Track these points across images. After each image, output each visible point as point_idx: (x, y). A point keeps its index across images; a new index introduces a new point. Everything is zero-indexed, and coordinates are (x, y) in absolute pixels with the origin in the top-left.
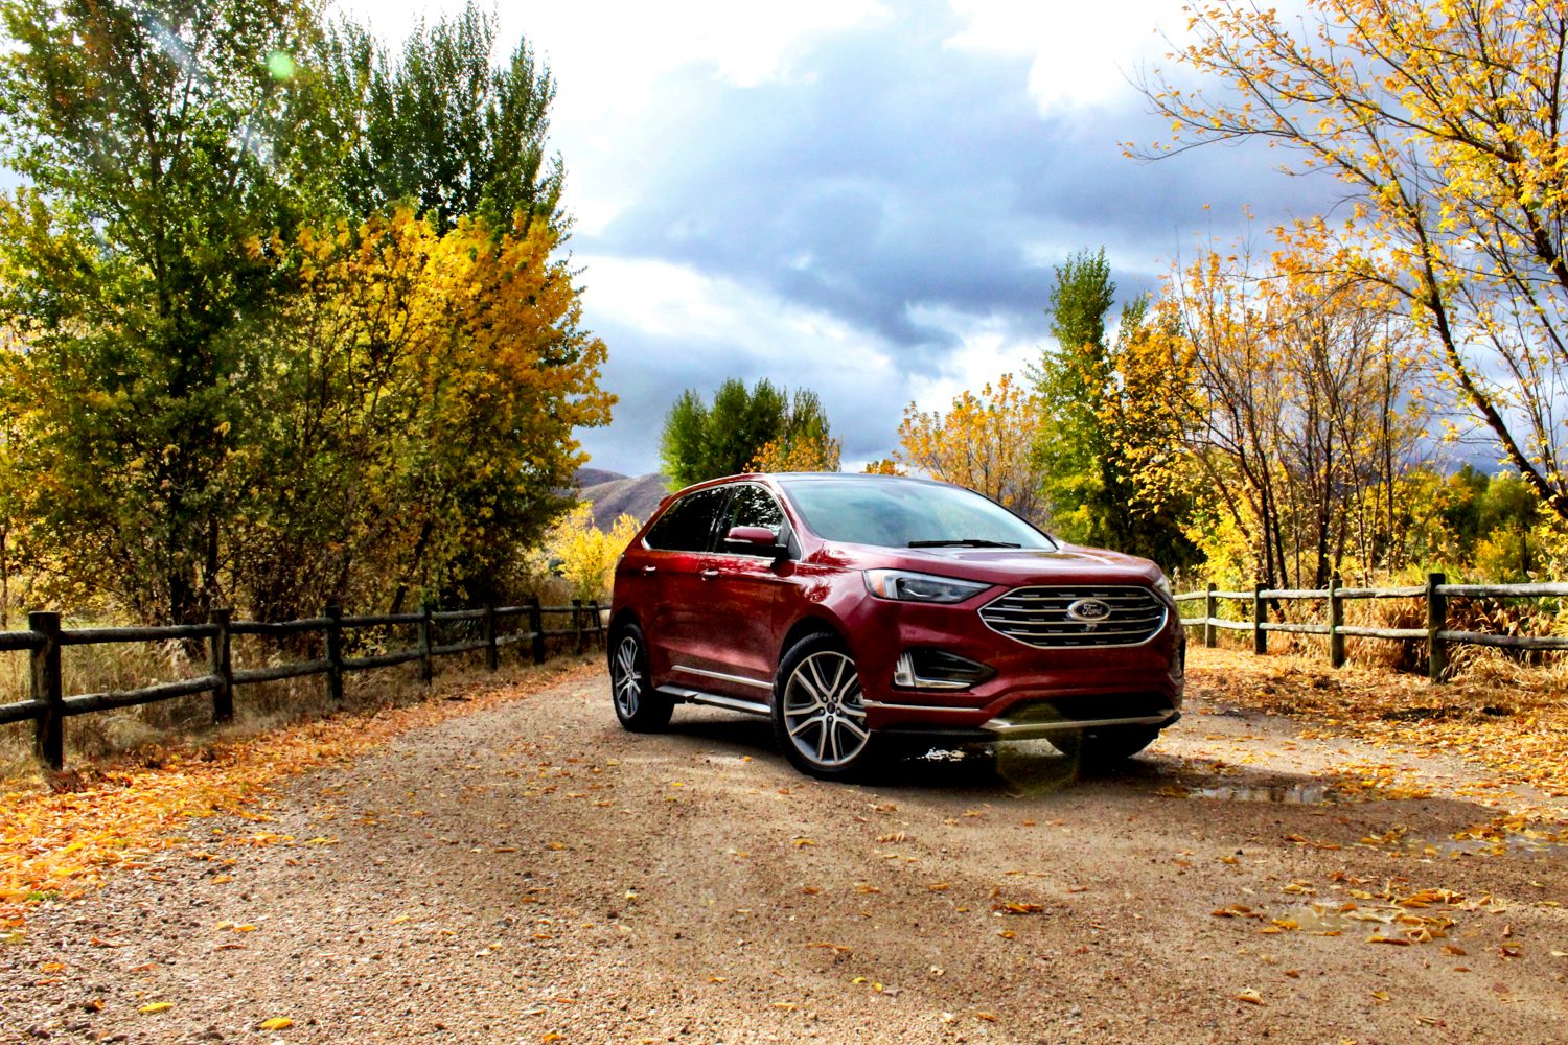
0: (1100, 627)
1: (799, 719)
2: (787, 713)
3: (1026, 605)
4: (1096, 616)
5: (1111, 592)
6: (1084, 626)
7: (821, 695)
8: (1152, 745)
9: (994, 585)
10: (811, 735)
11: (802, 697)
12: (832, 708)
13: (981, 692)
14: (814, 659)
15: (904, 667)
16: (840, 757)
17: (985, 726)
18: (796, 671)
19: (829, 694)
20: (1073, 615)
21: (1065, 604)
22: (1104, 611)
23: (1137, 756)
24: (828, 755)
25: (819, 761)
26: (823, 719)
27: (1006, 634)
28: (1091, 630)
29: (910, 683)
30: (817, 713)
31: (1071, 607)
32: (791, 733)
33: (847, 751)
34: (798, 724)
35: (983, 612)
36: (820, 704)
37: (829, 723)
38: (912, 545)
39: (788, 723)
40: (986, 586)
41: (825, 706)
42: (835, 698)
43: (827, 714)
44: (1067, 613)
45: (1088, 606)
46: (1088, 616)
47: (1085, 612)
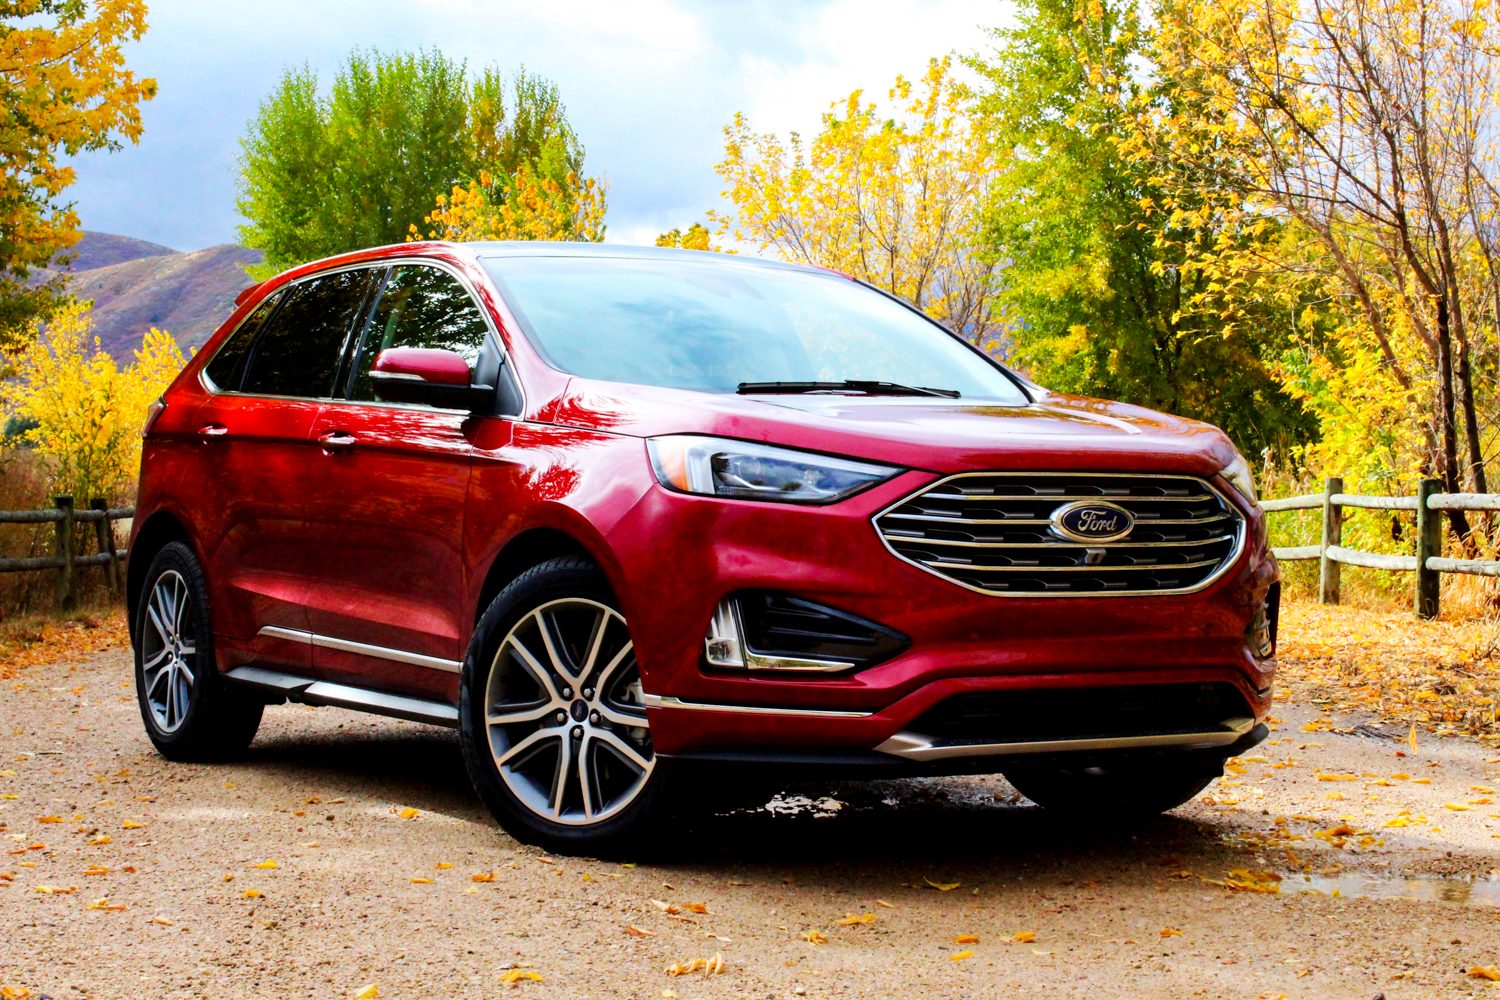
0: (1113, 556)
1: (513, 733)
2: (490, 720)
3: (967, 509)
4: (1104, 532)
6: (1081, 552)
7: (560, 684)
8: (1211, 791)
9: (907, 468)
10: (539, 766)
11: (521, 688)
12: (581, 711)
13: (875, 680)
14: (545, 614)
15: (726, 630)
16: (596, 808)
17: (883, 747)
18: (510, 638)
19: (576, 683)
20: (1060, 531)
21: (1045, 510)
22: (1122, 524)
23: (1180, 811)
24: (572, 804)
25: (553, 815)
26: (563, 732)
27: (928, 567)
28: (1095, 560)
29: (736, 661)
30: (550, 720)
31: (1056, 516)
32: (499, 761)
33: (611, 797)
34: (512, 744)
35: (885, 523)
36: (556, 703)
37: (576, 741)
38: (745, 389)
39: (494, 743)
40: (888, 471)
41: (567, 706)
42: (587, 691)
43: (571, 722)
44: (1048, 526)
45: (1089, 514)
46: (1088, 532)
47: (1082, 525)
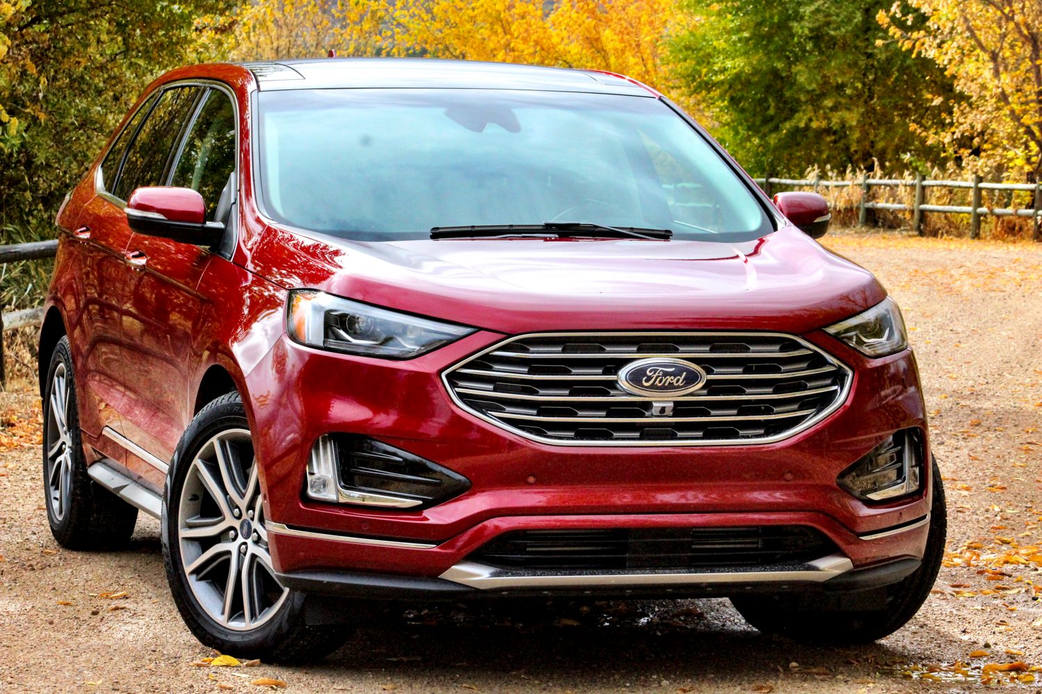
0: (680, 409)
1: (205, 543)
2: (183, 533)
3: (533, 366)
4: (671, 387)
5: (714, 344)
6: (647, 405)
7: (232, 505)
9: (479, 329)
10: (216, 574)
11: (208, 508)
12: (246, 530)
13: (438, 516)
14: (221, 442)
15: (323, 467)
16: (253, 616)
18: (197, 462)
19: (242, 504)
20: (626, 385)
21: (614, 366)
22: (692, 378)
24: (236, 612)
25: (223, 620)
26: (233, 547)
27: (492, 418)
28: (662, 412)
29: (333, 495)
31: (623, 373)
32: (188, 569)
33: (267, 603)
35: (454, 378)
36: (229, 521)
37: (241, 555)
38: (437, 235)
39: (186, 551)
41: (237, 524)
42: (251, 511)
43: (240, 539)
44: (616, 381)
45: (655, 371)
46: (653, 387)
47: (647, 381)
